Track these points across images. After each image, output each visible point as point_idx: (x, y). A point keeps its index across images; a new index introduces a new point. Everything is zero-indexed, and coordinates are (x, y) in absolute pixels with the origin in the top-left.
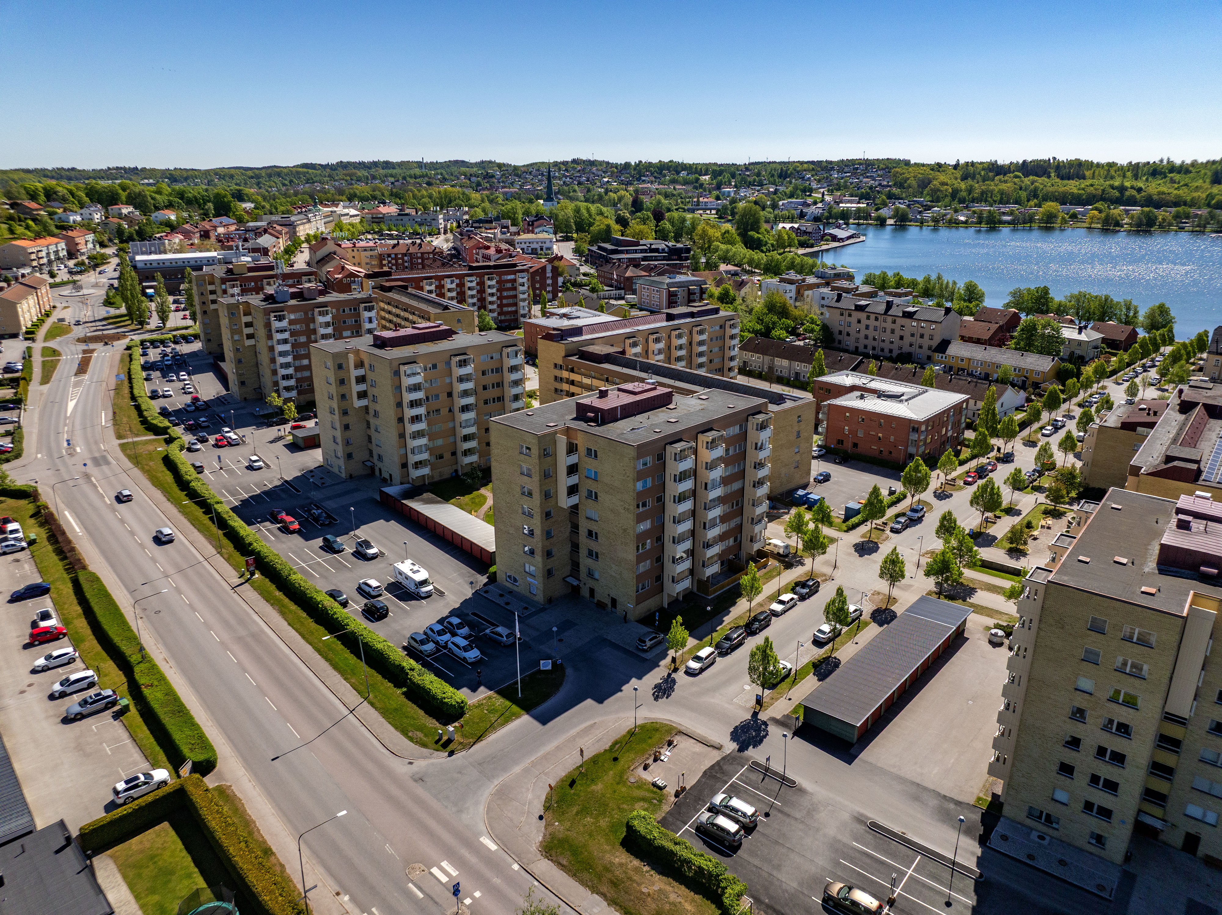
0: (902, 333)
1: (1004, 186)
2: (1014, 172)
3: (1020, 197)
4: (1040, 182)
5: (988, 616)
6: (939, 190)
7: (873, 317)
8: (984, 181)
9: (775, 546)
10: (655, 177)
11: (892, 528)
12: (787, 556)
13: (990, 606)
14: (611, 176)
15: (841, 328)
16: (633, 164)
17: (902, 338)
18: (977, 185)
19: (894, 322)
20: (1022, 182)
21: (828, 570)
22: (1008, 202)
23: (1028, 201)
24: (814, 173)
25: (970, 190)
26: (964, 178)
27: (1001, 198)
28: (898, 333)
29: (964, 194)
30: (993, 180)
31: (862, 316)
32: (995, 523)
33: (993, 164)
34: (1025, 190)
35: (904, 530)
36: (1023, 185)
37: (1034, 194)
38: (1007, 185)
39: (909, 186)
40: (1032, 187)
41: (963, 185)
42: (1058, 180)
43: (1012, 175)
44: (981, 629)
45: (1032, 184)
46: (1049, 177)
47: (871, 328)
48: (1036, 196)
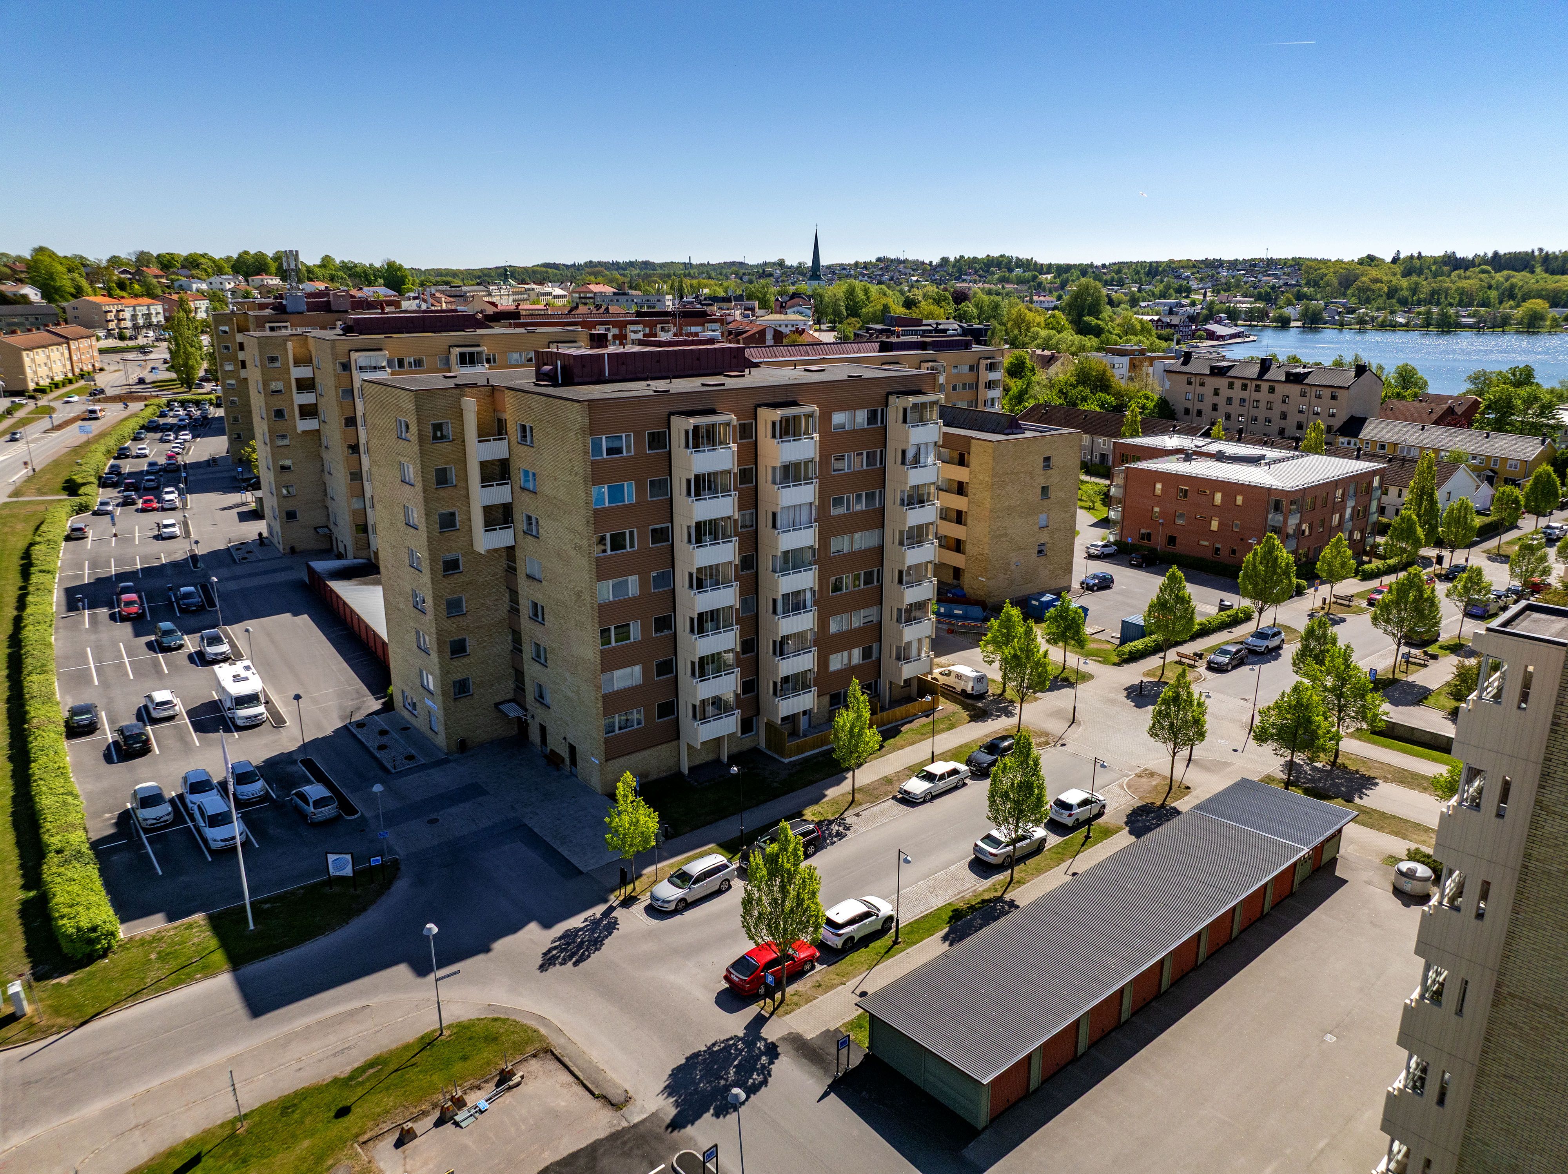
0: (1284, 408)
1: (1464, 284)
2: (1480, 265)
3: (1488, 298)
4: (1519, 278)
5: (1397, 834)
6: (1369, 289)
7: (1238, 384)
8: (1435, 276)
9: (959, 676)
10: (980, 276)
11: (1209, 663)
12: (981, 696)
13: (1402, 813)
14: (922, 275)
15: (1189, 405)
16: (952, 259)
17: (1284, 416)
18: (1424, 283)
19: (1272, 390)
20: (1492, 278)
21: (1056, 727)
22: (1470, 305)
23: (1501, 303)
24: (1194, 270)
25: (1414, 290)
26: (1407, 274)
27: (1461, 301)
28: (1278, 407)
29: (1405, 293)
30: (1449, 275)
31: (1221, 383)
32: (1425, 666)
33: (1449, 257)
34: (1497, 289)
35: (1234, 667)
36: (1493, 282)
37: (1510, 294)
38: (1471, 282)
39: (1328, 284)
40: (1507, 284)
41: (1404, 283)
42: (1546, 275)
43: (1477, 269)
44: (1377, 861)
45: (1507, 280)
46: (1532, 272)
47: (1236, 402)
48: (1512, 296)
